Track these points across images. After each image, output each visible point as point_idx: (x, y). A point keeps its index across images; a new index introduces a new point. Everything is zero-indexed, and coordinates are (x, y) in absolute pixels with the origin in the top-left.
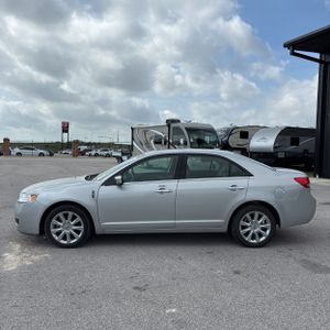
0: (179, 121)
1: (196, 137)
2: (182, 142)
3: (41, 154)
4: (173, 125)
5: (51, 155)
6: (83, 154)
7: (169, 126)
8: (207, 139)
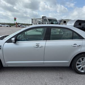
0: (46, 17)
1: (51, 22)
2: (47, 23)
3: (7, 26)
4: (44, 18)
5: (10, 27)
6: (19, 26)
7: (43, 18)
8: (54, 23)
